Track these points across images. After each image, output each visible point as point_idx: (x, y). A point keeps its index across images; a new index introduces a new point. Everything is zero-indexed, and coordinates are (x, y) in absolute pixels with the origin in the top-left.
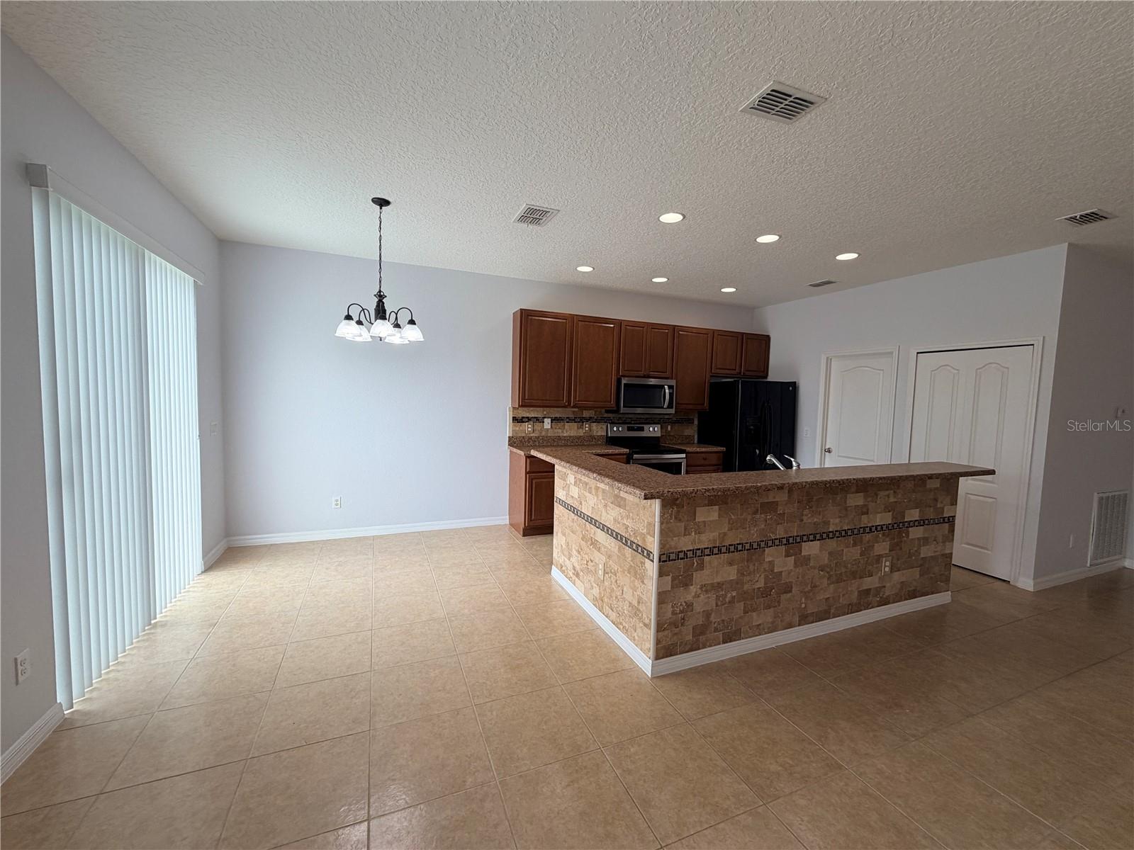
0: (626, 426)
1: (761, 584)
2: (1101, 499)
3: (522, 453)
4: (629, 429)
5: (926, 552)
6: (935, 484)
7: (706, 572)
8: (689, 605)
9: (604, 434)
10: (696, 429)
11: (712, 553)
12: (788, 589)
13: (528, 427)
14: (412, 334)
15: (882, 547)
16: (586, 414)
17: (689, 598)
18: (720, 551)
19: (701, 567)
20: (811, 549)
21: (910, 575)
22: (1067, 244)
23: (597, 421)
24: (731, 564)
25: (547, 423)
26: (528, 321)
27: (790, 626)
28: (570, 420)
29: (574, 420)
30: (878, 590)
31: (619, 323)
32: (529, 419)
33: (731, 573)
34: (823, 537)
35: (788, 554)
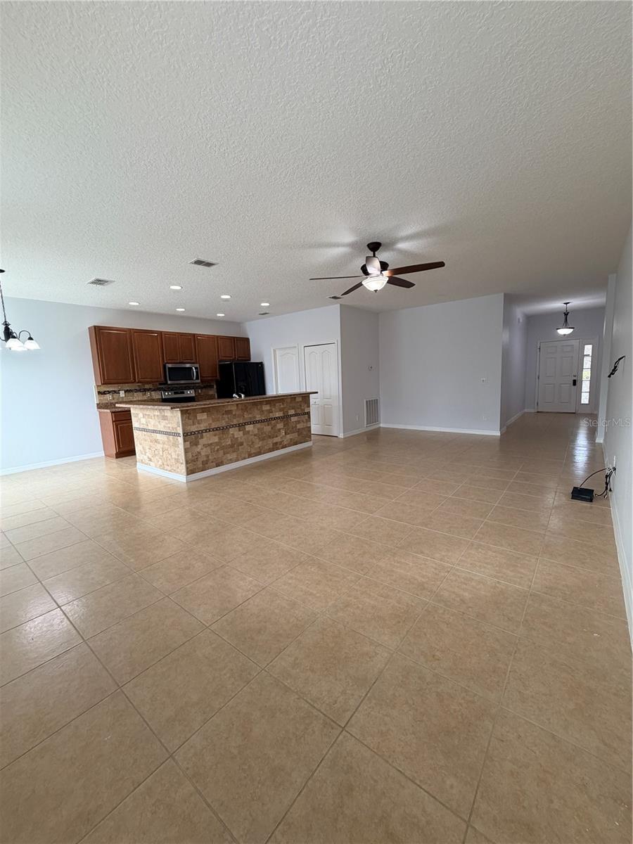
0: (173, 392)
1: (229, 443)
2: (367, 402)
3: (109, 411)
4: (175, 393)
5: (299, 426)
6: (298, 399)
7: (205, 439)
8: (199, 453)
9: (160, 397)
10: (216, 390)
11: (206, 432)
12: (241, 444)
13: (109, 397)
14: (32, 345)
15: (280, 426)
16: (147, 386)
17: (198, 450)
18: (210, 431)
19: (202, 437)
20: (249, 428)
21: (294, 436)
22: (339, 305)
23: (154, 390)
24: (215, 435)
25: (122, 394)
26: (99, 334)
27: (245, 459)
28: (137, 391)
29: (140, 391)
30: (281, 442)
31: (160, 333)
32: (109, 392)
33: (216, 439)
34: (254, 423)
35: (240, 430)
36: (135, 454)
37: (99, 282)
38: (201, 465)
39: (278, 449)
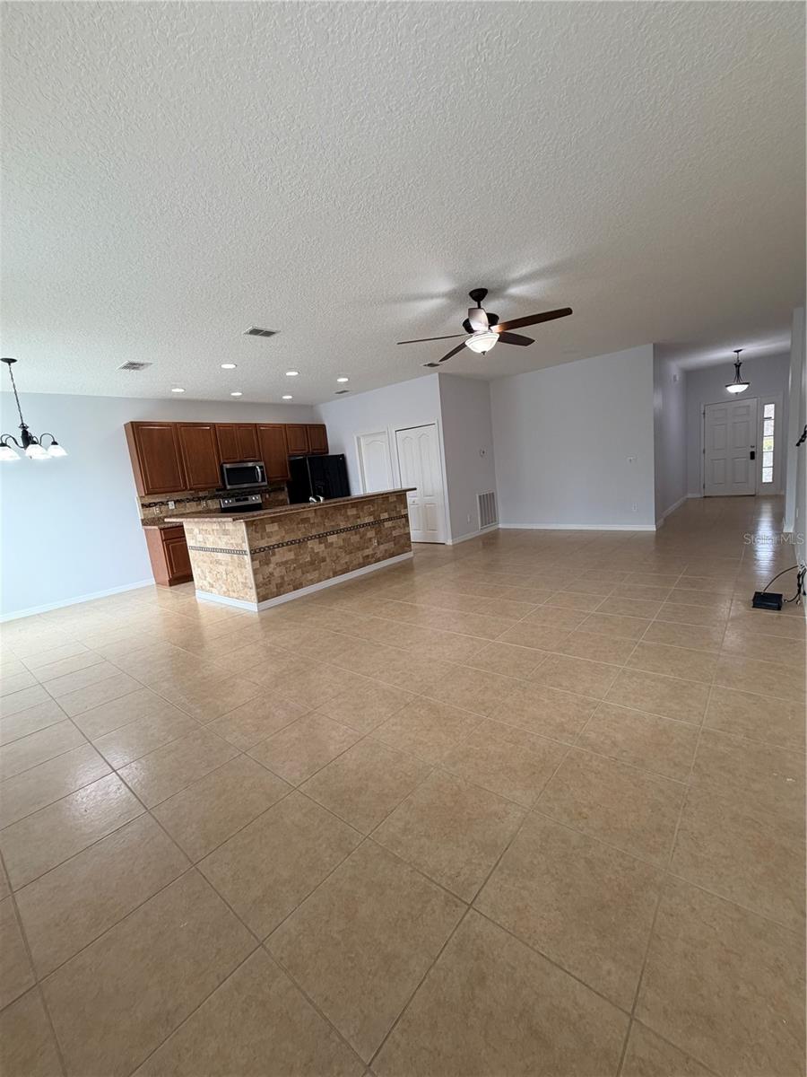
0: (234, 499)
1: (309, 559)
2: (480, 497)
3: (156, 527)
4: (237, 501)
5: (395, 533)
6: (393, 499)
7: (277, 556)
8: (271, 574)
9: (219, 506)
10: (287, 494)
11: (279, 547)
12: (324, 560)
13: (155, 510)
14: (57, 452)
15: (371, 534)
16: (201, 494)
17: (271, 570)
18: (283, 546)
19: (274, 554)
20: (332, 539)
21: (389, 546)
22: (437, 374)
23: (211, 498)
24: (290, 551)
25: (171, 505)
26: (138, 432)
27: (329, 578)
28: (189, 500)
29: (193, 500)
30: (373, 555)
31: (213, 426)
32: (155, 504)
33: (291, 556)
34: (338, 532)
35: (320, 543)
36: (193, 580)
37: (132, 366)
38: (275, 590)
39: (369, 563)
